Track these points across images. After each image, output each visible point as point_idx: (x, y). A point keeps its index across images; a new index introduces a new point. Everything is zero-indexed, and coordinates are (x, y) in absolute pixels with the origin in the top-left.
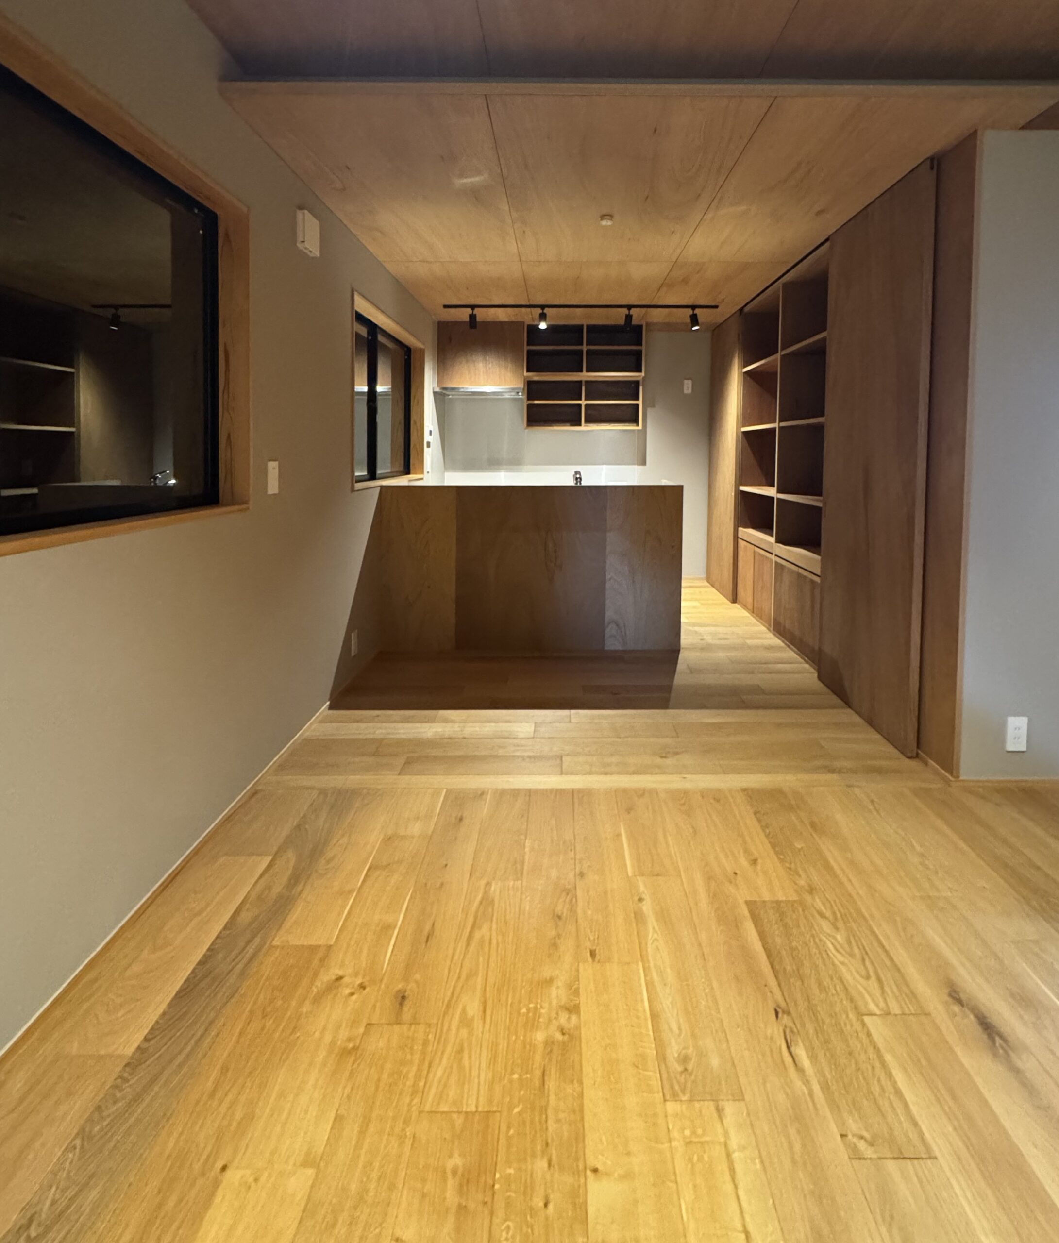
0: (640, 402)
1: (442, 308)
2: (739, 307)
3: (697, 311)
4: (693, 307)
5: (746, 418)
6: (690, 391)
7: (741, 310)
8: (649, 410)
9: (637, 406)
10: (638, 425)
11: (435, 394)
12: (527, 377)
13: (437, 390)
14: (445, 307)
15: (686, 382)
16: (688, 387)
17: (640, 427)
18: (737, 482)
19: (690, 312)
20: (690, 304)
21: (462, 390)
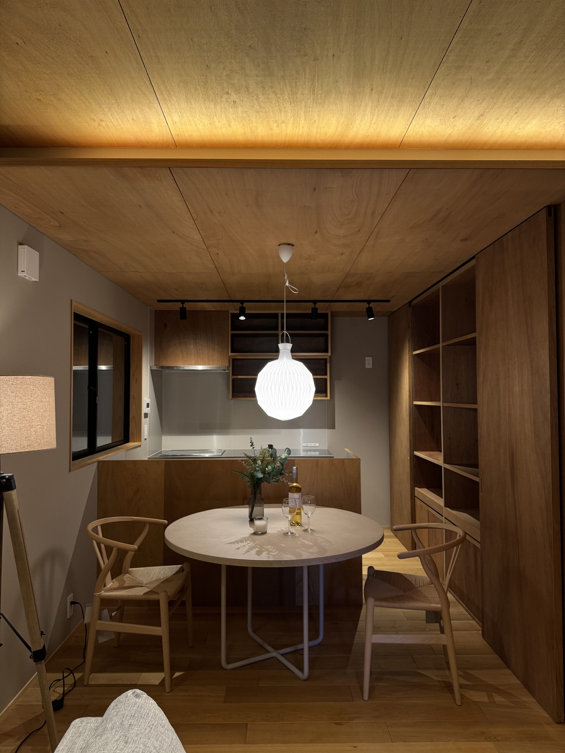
0: (328, 377)
1: (156, 301)
2: (409, 301)
3: (372, 305)
4: (369, 302)
5: (416, 394)
6: (371, 367)
7: (410, 302)
8: (337, 383)
9: (326, 379)
10: (327, 396)
11: (152, 371)
12: (232, 356)
13: (155, 368)
14: (159, 301)
15: (367, 358)
16: (369, 363)
17: (328, 398)
18: (412, 449)
19: (366, 305)
20: (366, 298)
21: (176, 368)
